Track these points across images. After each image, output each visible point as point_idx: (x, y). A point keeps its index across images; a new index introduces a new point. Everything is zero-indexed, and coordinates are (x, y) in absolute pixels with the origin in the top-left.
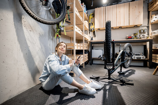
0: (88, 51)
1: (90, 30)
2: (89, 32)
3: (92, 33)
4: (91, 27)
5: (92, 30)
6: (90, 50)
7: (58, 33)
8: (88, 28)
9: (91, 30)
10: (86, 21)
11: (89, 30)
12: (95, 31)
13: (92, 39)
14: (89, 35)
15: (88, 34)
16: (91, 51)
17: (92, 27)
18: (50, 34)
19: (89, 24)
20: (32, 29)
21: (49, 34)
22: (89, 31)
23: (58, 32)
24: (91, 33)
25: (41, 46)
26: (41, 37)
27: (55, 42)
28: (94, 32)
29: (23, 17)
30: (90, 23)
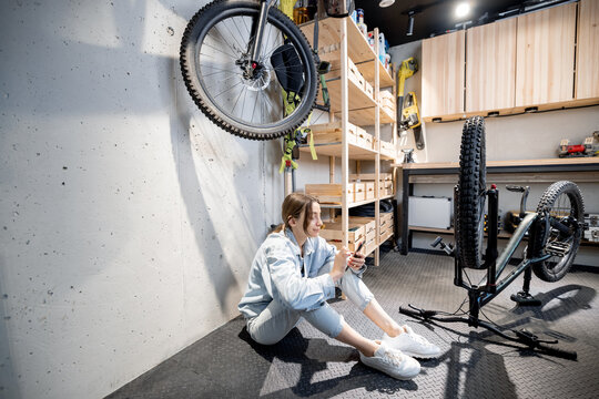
0: (394, 202)
1: (403, 124)
2: (399, 132)
3: (408, 135)
4: (404, 113)
5: (410, 123)
6: (400, 198)
7: (290, 156)
8: (392, 115)
9: (406, 123)
10: (387, 93)
11: (399, 123)
12: (423, 127)
13: (409, 159)
14: (398, 144)
15: (392, 137)
16: (405, 202)
17: (409, 112)
18: (266, 160)
19: (399, 101)
20: (214, 153)
21: (262, 160)
22: (398, 127)
23: (289, 151)
24: (404, 133)
25: (241, 203)
26: (240, 171)
27: (279, 181)
28: (418, 131)
29: (192, 123)
30: (401, 95)
